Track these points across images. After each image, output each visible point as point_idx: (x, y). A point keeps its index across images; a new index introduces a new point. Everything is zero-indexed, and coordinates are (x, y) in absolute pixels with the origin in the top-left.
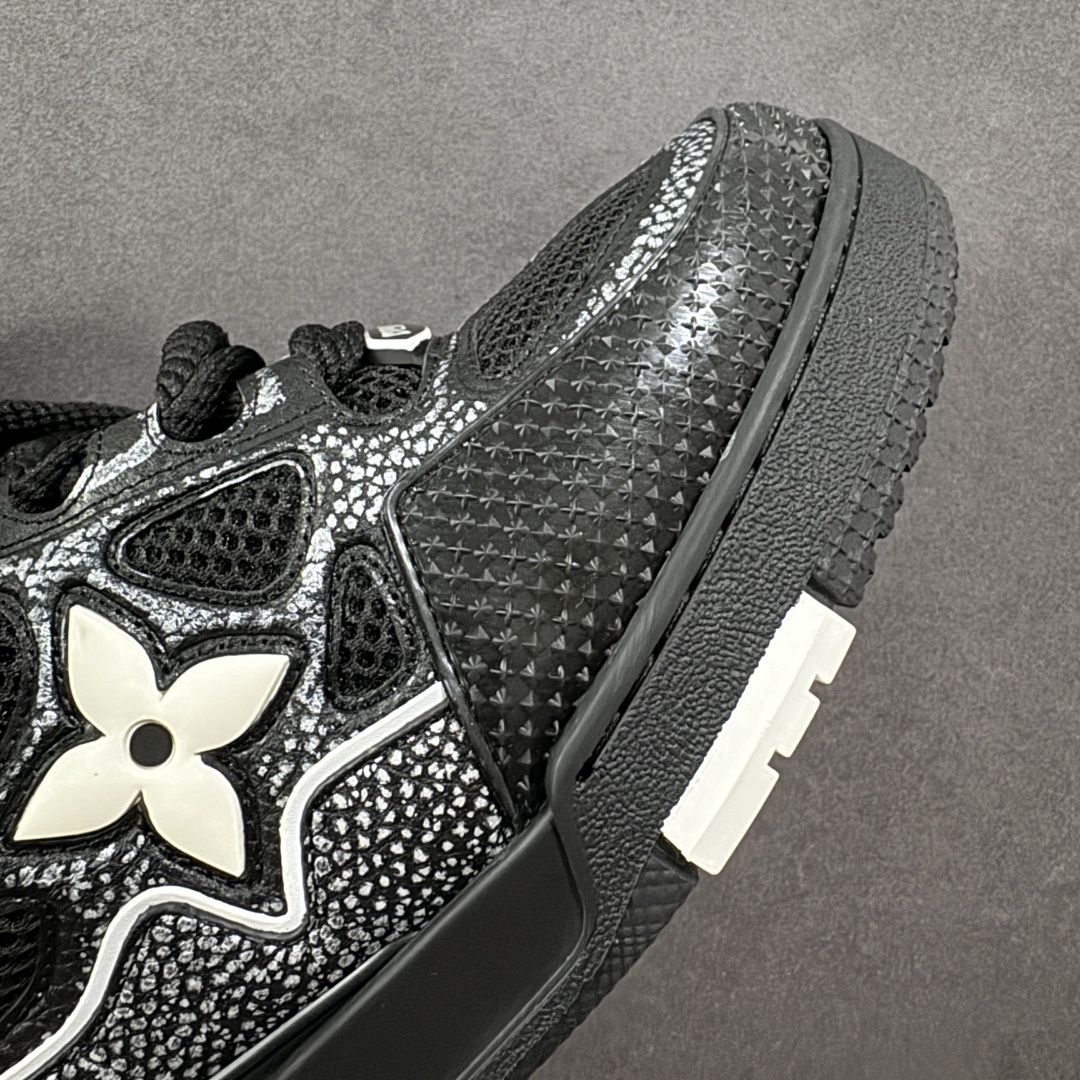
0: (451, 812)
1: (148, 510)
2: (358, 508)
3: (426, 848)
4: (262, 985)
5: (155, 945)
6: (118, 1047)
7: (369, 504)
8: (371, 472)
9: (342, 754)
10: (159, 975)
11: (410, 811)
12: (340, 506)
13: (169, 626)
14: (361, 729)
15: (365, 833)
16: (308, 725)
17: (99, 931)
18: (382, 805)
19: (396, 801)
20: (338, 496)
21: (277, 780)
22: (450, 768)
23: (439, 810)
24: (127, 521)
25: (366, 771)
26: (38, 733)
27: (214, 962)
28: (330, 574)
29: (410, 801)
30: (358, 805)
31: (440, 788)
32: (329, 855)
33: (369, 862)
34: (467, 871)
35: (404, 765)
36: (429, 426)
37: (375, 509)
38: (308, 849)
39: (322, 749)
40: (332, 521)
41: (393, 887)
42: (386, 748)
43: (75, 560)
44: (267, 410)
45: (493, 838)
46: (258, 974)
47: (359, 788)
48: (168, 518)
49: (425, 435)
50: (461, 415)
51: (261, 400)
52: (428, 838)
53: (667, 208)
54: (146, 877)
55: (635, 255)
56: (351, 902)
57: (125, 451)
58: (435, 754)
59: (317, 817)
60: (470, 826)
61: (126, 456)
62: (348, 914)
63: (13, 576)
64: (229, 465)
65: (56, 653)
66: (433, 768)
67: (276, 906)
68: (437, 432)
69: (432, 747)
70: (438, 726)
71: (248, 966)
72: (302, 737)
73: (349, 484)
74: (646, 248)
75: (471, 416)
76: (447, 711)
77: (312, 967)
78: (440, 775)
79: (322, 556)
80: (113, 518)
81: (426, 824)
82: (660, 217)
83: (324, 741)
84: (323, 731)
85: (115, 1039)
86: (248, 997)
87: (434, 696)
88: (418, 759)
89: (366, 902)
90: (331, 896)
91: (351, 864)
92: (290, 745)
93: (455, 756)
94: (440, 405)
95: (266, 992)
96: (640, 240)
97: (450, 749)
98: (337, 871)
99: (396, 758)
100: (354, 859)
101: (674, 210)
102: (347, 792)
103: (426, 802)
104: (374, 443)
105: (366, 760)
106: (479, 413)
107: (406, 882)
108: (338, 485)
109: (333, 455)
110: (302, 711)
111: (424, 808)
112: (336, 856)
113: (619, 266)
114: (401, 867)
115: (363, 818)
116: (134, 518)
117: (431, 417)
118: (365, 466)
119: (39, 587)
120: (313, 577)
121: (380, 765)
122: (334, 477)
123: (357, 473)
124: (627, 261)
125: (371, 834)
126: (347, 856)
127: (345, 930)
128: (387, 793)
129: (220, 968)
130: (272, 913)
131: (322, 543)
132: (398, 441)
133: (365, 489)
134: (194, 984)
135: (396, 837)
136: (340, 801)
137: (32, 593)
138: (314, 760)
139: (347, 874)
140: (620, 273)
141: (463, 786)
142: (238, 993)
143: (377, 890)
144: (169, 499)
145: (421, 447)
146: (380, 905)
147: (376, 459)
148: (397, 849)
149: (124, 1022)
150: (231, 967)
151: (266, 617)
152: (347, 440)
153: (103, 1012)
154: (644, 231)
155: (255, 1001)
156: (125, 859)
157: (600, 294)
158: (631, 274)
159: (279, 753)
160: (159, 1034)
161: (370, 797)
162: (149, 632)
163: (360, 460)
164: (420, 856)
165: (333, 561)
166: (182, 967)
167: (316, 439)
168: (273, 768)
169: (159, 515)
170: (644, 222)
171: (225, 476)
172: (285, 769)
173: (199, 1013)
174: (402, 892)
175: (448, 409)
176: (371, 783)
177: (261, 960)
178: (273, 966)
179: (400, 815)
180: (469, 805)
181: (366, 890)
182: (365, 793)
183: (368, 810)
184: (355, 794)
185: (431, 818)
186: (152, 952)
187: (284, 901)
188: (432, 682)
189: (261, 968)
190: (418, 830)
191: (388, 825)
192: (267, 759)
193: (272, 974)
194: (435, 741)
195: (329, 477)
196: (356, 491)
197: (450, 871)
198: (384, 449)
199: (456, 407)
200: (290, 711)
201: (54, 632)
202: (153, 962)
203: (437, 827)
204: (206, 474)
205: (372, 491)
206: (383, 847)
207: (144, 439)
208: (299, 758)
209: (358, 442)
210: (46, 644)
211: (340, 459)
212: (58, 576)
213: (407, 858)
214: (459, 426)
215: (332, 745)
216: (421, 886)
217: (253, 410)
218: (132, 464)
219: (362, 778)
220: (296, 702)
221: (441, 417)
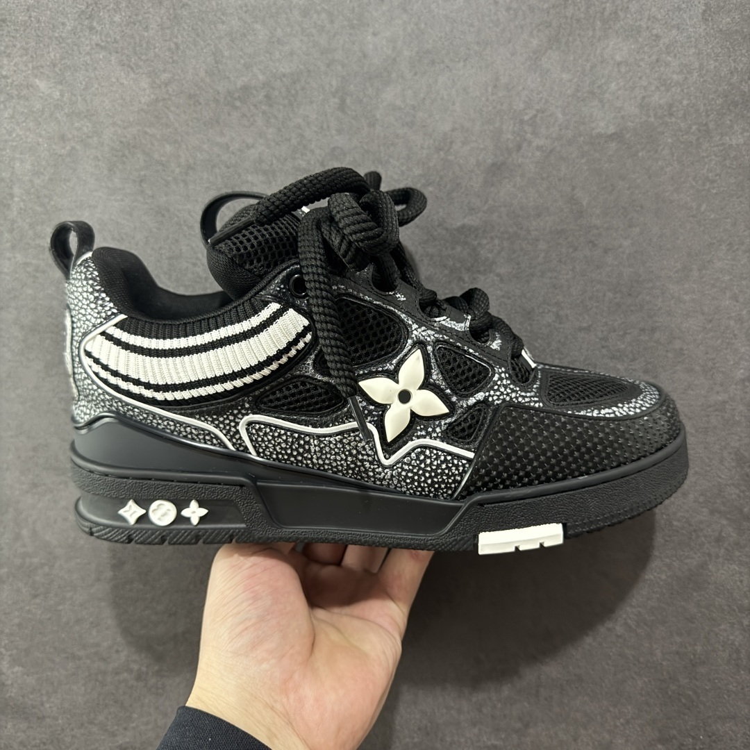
0: (446, 481)
1: (452, 344)
2: (495, 398)
3: (433, 481)
4: (365, 468)
5: (358, 436)
6: (322, 445)
7: (498, 399)
8: (505, 393)
9: (438, 444)
10: (350, 441)
11: (439, 471)
12: (492, 393)
13: (434, 377)
14: (448, 443)
15: (425, 464)
16: (438, 430)
17: (351, 420)
18: (435, 463)
19: (438, 466)
20: (494, 390)
21: (419, 433)
22: (457, 472)
23: (445, 477)
24: (445, 341)
25: (440, 453)
26: (386, 368)
27: (363, 452)
28: (475, 405)
29: (441, 469)
30: (430, 457)
31: (450, 474)
32: (412, 460)
33: (418, 471)
34: (431, 495)
35: (449, 461)
36: (526, 397)
37: (499, 402)
38: (409, 454)
39: (435, 438)
40: (487, 394)
41: (416, 481)
42: (449, 453)
43: (428, 339)
44: (493, 348)
45: (445, 495)
46: (367, 465)
47: (435, 454)
48: (455, 352)
49: (524, 397)
50: (535, 402)
51: (494, 344)
52: (436, 480)
53: (628, 408)
54: (373, 421)
55: (610, 411)
56: (404, 473)
57: (457, 323)
58: (457, 466)
59: (419, 450)
60: (445, 487)
61: (456, 324)
62: (399, 474)
63: (411, 326)
64: (477, 354)
65: (406, 355)
66: (454, 468)
67: (387, 456)
68: (527, 400)
69: (458, 464)
70: (464, 462)
71: (368, 461)
72: (434, 431)
73: (498, 390)
74: (614, 412)
75: (537, 405)
76: (469, 461)
77: (378, 476)
78: (453, 471)
79: (478, 399)
80: (443, 337)
81: (439, 477)
82: (625, 409)
83: (438, 437)
84: (440, 435)
85: (324, 444)
86: (359, 467)
87: (471, 455)
88: (453, 463)
89: (406, 477)
90: (402, 468)
91: (414, 467)
92: (430, 430)
93: (461, 471)
94: (533, 394)
95: (364, 470)
96: (615, 409)
97: (461, 468)
98: (409, 464)
99: (449, 458)
100: (416, 466)
101: (630, 411)
102: (431, 452)
103: (445, 473)
104: (512, 386)
105: (443, 451)
106: (539, 406)
107: (419, 482)
108: (496, 387)
109: (501, 379)
110: (440, 425)
111: (442, 474)
112: (413, 461)
113: (604, 409)
114: (423, 479)
115: (428, 461)
116: (447, 343)
117: (528, 394)
118: (505, 390)
119: (416, 336)
120: (472, 401)
121: (444, 455)
122: (497, 385)
123: (502, 389)
124: (607, 410)
125: (426, 466)
126: (415, 464)
127: (394, 477)
128: (439, 462)
129: (363, 455)
130: (385, 457)
131: (480, 396)
132: (516, 392)
133: (500, 395)
134: (354, 452)
135: (430, 472)
136: (428, 452)
137: (413, 336)
138: (431, 438)
139: (411, 467)
140: (603, 412)
141: (455, 478)
142: (359, 464)
143: (412, 478)
144: (458, 347)
145: (520, 399)
146: (408, 481)
147: (509, 391)
148: (427, 475)
149: (330, 442)
150: (365, 457)
151: (454, 399)
152: (507, 378)
153: (330, 436)
154: (618, 407)
155: (359, 469)
156: (374, 413)
157: (593, 411)
158: (604, 415)
159: (426, 429)
160: (334, 453)
161: (435, 459)
162: (428, 373)
163: (506, 387)
164: (429, 481)
165: (479, 402)
166: (357, 446)
167: (500, 371)
168: (421, 430)
169: (452, 348)
170: (620, 405)
171: (474, 356)
172: (423, 433)
173: (346, 458)
174: (416, 484)
175: (533, 397)
176: (438, 457)
177: (371, 463)
178: (372, 467)
179: (436, 469)
180: (451, 484)
181: (410, 475)
182: (435, 457)
183: (431, 461)
184: (432, 455)
185: (442, 477)
186: (355, 437)
187: (390, 458)
188: (472, 451)
189: (370, 464)
190: (436, 476)
191: (431, 468)
192: (422, 427)
193: (370, 468)
194: (460, 464)
195: (495, 383)
196: (498, 393)
197: (430, 491)
198: (513, 391)
199: (536, 399)
200: (437, 423)
201: (410, 350)
202: (353, 438)
203: (440, 480)
204: (471, 351)
205: (501, 397)
206: (425, 471)
207: (463, 325)
208: (429, 434)
209: (509, 382)
210: (406, 350)
211: (502, 382)
212: (422, 338)
213: (426, 478)
214: (532, 404)
215: (438, 440)
216: (420, 486)
217: (490, 345)
218: (456, 328)
219: (437, 453)
220: (440, 422)
221: (530, 397)
